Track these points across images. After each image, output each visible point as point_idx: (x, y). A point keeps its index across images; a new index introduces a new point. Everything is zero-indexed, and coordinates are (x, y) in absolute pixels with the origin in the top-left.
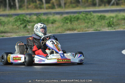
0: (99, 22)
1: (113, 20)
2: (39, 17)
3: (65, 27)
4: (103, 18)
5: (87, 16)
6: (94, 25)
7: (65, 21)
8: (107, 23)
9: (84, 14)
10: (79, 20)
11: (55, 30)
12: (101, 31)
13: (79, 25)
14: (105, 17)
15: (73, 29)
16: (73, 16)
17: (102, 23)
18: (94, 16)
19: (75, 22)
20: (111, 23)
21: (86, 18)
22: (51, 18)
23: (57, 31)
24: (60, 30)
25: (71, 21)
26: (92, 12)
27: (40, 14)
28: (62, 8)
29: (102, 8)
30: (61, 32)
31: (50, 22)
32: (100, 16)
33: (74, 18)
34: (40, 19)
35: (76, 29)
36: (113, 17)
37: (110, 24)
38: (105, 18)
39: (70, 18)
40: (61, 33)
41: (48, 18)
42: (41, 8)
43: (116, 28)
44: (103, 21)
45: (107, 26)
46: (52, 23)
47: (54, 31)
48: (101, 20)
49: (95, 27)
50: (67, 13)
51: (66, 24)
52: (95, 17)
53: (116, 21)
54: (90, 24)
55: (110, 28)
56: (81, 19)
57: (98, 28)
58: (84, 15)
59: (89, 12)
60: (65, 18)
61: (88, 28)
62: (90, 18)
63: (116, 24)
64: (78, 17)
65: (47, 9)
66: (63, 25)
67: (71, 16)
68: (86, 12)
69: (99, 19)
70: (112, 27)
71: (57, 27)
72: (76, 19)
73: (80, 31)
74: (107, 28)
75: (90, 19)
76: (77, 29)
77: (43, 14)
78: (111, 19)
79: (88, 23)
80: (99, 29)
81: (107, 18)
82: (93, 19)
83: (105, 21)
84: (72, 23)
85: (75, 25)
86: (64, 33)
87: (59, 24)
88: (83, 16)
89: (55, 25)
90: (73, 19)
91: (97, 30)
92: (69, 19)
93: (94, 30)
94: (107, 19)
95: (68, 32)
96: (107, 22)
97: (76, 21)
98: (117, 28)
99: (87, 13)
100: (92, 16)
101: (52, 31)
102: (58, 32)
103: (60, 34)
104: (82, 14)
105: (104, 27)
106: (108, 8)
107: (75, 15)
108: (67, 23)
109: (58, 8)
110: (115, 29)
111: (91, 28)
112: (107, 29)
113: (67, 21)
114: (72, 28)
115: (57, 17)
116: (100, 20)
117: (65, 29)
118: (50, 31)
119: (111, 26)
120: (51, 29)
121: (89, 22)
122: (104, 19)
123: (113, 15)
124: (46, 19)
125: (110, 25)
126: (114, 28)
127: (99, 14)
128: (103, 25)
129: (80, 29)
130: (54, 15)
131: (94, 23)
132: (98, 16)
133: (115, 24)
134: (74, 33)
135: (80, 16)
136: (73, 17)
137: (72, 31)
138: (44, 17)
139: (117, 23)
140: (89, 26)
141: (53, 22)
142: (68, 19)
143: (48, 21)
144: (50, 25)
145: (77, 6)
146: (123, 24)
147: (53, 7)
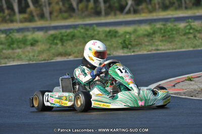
0: (108, 40)
1: (130, 37)
2: (11, 35)
3: (53, 51)
4: (114, 34)
5: (87, 32)
7: (53, 40)
8: (121, 43)
9: (82, 28)
10: (75, 39)
11: (37, 56)
12: (112, 55)
13: (76, 46)
14: (116, 32)
15: (66, 54)
16: (66, 32)
17: (113, 42)
18: (99, 31)
19: (69, 42)
20: (127, 43)
21: (86, 34)
22: (30, 36)
23: (40, 58)
24: (45, 56)
25: (61, 40)
26: (95, 26)
27: (11, 31)
28: (47, 20)
29: (110, 19)
30: (47, 59)
31: (29, 43)
32: (109, 32)
33: (67, 35)
34: (12, 39)
35: (72, 53)
36: (130, 33)
37: (126, 45)
38: (117, 35)
39: (60, 36)
40: (48, 60)
41: (25, 36)
42: (12, 21)
43: (135, 50)
44: (114, 40)
45: (121, 46)
46: (32, 45)
47: (35, 58)
48: (111, 38)
50: (55, 28)
51: (54, 46)
52: (101, 33)
53: (135, 40)
55: (126, 50)
56: (79, 37)
58: (82, 31)
59: (91, 25)
60: (52, 35)
62: (93, 35)
63: (135, 43)
64: (73, 34)
65: (21, 22)
66: (50, 47)
67: (61, 33)
68: (86, 25)
69: (106, 36)
70: (130, 49)
71: (41, 51)
72: (70, 38)
73: (77, 57)
74: (121, 51)
76: (74, 53)
77: (15, 31)
78: (127, 36)
80: (109, 52)
81: (120, 34)
83: (117, 39)
84: (65, 44)
85: (69, 48)
86: (52, 61)
87: (43, 47)
88: (80, 32)
89: (37, 48)
90: (65, 38)
92: (59, 38)
94: (119, 36)
95: (59, 59)
96: (120, 41)
97: (70, 40)
98: (138, 50)
99: (88, 27)
100: (96, 33)
101: (32, 58)
102: (42, 59)
103: (46, 61)
104: (79, 29)
105: (115, 48)
107: (68, 31)
108: (57, 44)
109: (40, 20)
110: (133, 52)
112: (121, 53)
113: (55, 41)
114: (64, 52)
115: (39, 35)
116: (109, 38)
117: (54, 54)
118: (30, 58)
119: (127, 48)
120: (31, 54)
122: (115, 36)
123: (129, 29)
124: (21, 39)
126: (132, 50)
127: (107, 29)
128: (115, 45)
129: (78, 53)
130: (34, 32)
132: (105, 31)
133: (133, 43)
134: (68, 59)
135: (76, 31)
136: (66, 34)
137: (65, 56)
138: (18, 36)
139: (137, 42)
141: (34, 43)
142: (57, 37)
143: (24, 42)
144: (29, 48)
145: (71, 16)
146: (147, 44)
147: (31, 19)
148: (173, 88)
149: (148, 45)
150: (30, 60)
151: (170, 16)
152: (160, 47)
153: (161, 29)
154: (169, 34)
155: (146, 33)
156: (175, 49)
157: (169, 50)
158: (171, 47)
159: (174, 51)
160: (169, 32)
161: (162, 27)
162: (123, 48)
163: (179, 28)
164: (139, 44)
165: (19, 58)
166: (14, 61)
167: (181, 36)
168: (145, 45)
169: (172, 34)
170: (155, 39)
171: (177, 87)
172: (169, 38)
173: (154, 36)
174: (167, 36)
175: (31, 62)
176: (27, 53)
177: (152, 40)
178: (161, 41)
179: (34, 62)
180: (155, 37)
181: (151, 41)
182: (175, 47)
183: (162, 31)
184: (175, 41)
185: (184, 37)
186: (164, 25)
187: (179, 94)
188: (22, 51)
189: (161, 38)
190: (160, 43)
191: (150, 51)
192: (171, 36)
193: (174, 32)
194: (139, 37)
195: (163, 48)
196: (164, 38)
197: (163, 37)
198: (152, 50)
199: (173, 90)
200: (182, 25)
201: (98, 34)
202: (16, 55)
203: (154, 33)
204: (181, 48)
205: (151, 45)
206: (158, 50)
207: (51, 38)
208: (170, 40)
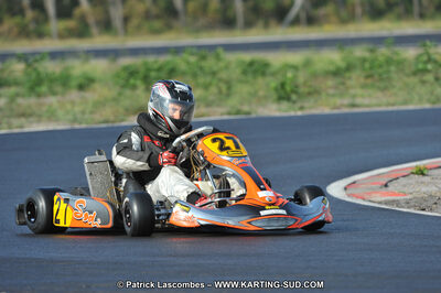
0: (246, 82)
1: (295, 77)
2: (36, 65)
3: (126, 103)
5: (204, 64)
6: (228, 95)
7: (127, 80)
8: (276, 89)
9: (192, 54)
11: (92, 113)
12: (253, 116)
14: (266, 65)
16: (156, 62)
17: (257, 87)
18: (229, 63)
20: (288, 88)
21: (201, 68)
22: (78, 68)
23: (97, 117)
24: (107, 113)
25: (146, 79)
26: (220, 51)
27: (38, 57)
28: (116, 34)
29: (256, 35)
30: (112, 118)
31: (74, 83)
32: (251, 64)
33: (159, 69)
34: (39, 74)
36: (295, 68)
37: (286, 92)
38: (268, 71)
39: (142, 70)
40: (113, 122)
41: (67, 69)
42: (41, 35)
43: (306, 105)
44: (260, 81)
45: (275, 96)
46: (81, 87)
47: (87, 116)
48: (255, 77)
49: (233, 102)
50: (135, 52)
51: (128, 92)
52: (233, 66)
53: (305, 83)
54: (213, 90)
55: (285, 105)
56: (184, 73)
57: (242, 104)
58: (193, 59)
59: (212, 48)
60: (126, 68)
61: (209, 104)
62: (215, 68)
63: (306, 90)
64: (170, 66)
65: (61, 36)
66: (120, 94)
67: (145, 64)
68: (200, 47)
69: (244, 72)
70: (294, 102)
71: (99, 102)
74: (274, 106)
75: (214, 74)
77: (47, 57)
78: (290, 75)
79: (206, 87)
80: (246, 108)
81: (272, 69)
82: (223, 75)
83: (268, 79)
86: (123, 124)
87: (105, 92)
88: (188, 63)
89: (91, 96)
90: (153, 74)
91: (238, 112)
92: (141, 75)
93: (229, 114)
94: (273, 74)
96: (273, 85)
98: (311, 104)
99: (203, 52)
100: (222, 64)
101: (79, 116)
102: (102, 119)
103: (110, 125)
104: (185, 56)
105: (262, 100)
106: (279, 33)
107: (162, 59)
108: (134, 87)
109: (100, 33)
110: (302, 108)
111: (219, 106)
112: (273, 110)
113: (132, 81)
115: (99, 67)
116: (250, 78)
117: (126, 110)
118: (75, 116)
119: (288, 99)
120: (77, 109)
121: (210, 84)
122: (263, 74)
123: (295, 58)
124: (57, 75)
125: (283, 94)
126: (299, 105)
127: (247, 57)
128: (261, 93)
130: (87, 60)
131: (229, 88)
132: (243, 62)
133: (303, 90)
135: (180, 62)
136: (156, 66)
138: (51, 67)
139: (310, 86)
140: (211, 98)
141: (85, 84)
142: (137, 73)
143: (64, 81)
144: (74, 95)
145: (169, 27)
146: (331, 91)
147: (82, 32)
148: (384, 189)
149: (333, 95)
150: (75, 120)
151: (384, 33)
152: (359, 101)
153: (364, 60)
154: (380, 71)
155: (332, 68)
156: (393, 105)
157: (380, 105)
158: (384, 100)
159: (390, 108)
160: (380, 66)
161: (367, 55)
162: (280, 99)
163: (405, 60)
164: (314, 93)
165: (52, 116)
166: (39, 121)
167: (408, 76)
168: (328, 95)
169: (389, 72)
170: (349, 83)
171: (391, 187)
172: (381, 79)
173: (347, 75)
174: (376, 77)
175: (77, 126)
176: (69, 106)
177: (343, 84)
178: (364, 86)
179: (84, 126)
180: (350, 78)
181: (341, 87)
182: (392, 100)
183: (367, 65)
184: (394, 87)
185: (414, 80)
186: (372, 51)
187: (397, 203)
188: (59, 102)
189: (362, 80)
190: (359, 91)
191: (338, 108)
192: (385, 76)
193: (393, 68)
194: (315, 76)
195: (366, 101)
196: (369, 81)
197: (367, 77)
198: (342, 106)
199: (384, 195)
200: (410, 53)
201: (227, 67)
202: (45, 108)
203: (349, 68)
204: (405, 103)
205: (342, 95)
206: (353, 106)
207: (124, 75)
208: (382, 85)
